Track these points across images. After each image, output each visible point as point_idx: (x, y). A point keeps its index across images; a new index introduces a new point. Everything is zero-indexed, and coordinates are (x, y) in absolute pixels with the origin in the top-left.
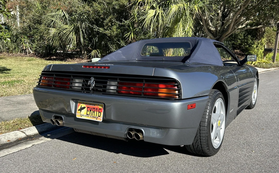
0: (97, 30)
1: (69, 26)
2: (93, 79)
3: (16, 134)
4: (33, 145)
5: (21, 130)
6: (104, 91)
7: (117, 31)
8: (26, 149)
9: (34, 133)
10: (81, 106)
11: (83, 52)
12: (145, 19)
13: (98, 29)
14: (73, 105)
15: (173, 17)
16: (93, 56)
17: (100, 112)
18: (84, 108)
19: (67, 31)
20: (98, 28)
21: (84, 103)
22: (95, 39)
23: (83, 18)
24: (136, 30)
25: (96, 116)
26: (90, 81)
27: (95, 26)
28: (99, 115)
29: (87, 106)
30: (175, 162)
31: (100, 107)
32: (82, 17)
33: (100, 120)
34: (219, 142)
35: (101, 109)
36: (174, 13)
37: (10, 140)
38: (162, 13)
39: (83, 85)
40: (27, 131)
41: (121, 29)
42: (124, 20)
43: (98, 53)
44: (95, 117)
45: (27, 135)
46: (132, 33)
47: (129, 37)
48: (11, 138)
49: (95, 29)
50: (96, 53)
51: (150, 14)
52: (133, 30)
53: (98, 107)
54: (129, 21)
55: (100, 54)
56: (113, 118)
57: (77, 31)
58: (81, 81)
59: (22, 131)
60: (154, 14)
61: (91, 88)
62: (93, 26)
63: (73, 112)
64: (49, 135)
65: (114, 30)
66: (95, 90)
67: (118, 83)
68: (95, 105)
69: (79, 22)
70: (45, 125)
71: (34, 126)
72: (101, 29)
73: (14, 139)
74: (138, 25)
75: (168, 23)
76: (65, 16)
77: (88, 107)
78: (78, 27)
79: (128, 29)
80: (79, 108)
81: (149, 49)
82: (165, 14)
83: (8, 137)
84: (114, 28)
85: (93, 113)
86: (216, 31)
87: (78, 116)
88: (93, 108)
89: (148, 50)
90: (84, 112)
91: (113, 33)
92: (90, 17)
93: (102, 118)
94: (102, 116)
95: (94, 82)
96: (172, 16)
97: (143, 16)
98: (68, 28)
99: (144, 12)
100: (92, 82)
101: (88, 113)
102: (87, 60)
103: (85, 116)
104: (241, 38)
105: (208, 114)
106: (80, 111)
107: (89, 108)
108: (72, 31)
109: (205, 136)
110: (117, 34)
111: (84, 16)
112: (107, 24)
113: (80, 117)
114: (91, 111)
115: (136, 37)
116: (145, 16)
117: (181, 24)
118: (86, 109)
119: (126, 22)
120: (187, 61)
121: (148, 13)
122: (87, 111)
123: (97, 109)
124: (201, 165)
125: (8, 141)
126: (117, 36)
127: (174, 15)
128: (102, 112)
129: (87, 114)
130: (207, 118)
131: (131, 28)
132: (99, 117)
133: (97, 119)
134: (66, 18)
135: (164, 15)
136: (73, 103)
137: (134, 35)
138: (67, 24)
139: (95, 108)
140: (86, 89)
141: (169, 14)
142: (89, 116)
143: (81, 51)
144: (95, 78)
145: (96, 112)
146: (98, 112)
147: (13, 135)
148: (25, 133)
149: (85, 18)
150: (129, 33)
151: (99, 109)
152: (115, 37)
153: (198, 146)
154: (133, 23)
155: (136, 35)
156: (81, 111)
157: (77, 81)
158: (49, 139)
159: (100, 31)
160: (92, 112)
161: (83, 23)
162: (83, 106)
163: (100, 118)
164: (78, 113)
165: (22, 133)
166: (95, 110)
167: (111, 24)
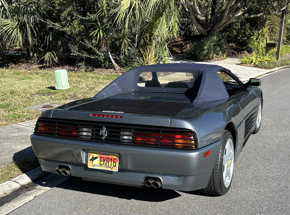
0: (51, 26)
1: (11, 21)
2: (105, 129)
3: (10, 184)
4: (35, 197)
5: (13, 179)
6: (118, 141)
7: (79, 27)
8: (29, 201)
9: (27, 181)
10: (93, 156)
11: (31, 55)
12: (117, 13)
13: (53, 25)
14: (84, 155)
15: (154, 10)
16: (47, 60)
17: (115, 162)
18: (96, 158)
19: (9, 29)
20: (53, 23)
21: (95, 153)
22: (48, 38)
23: (31, 10)
24: (105, 27)
25: (111, 166)
26: (102, 130)
27: (48, 22)
28: (114, 165)
30: (190, 204)
31: (115, 157)
32: (29, 9)
33: (116, 169)
34: (229, 181)
35: (116, 159)
36: (155, 4)
37: (6, 192)
38: (139, 4)
39: (92, 134)
40: (19, 180)
41: (85, 25)
42: (89, 14)
43: (53, 57)
44: (109, 167)
45: (21, 184)
46: (101, 30)
47: (97, 35)
48: (7, 190)
49: (49, 25)
50: (52, 56)
51: (123, 5)
52: (102, 26)
53: (113, 157)
54: (97, 15)
55: (57, 58)
56: (129, 167)
57: (22, 27)
58: (90, 130)
59: (15, 181)
60: (129, 6)
61: (104, 138)
62: (46, 21)
63: (84, 163)
64: (45, 183)
65: (76, 26)
66: (108, 141)
67: (133, 133)
68: (108, 155)
69: (25, 15)
70: (35, 171)
71: (24, 174)
72: (57, 24)
73: (10, 191)
74: (108, 20)
75: (148, 17)
76: (4, 7)
77: (100, 157)
78: (25, 23)
79: (95, 25)
80: (91, 158)
81: (124, 50)
82: (143, 6)
83: (3, 189)
84: (76, 23)
85: (108, 163)
86: (206, 20)
87: (90, 166)
88: (107, 158)
89: (122, 53)
90: (97, 162)
91: (75, 30)
92: (40, 9)
93: (118, 168)
94: (117, 166)
95: (106, 131)
96: (152, 8)
97: (115, 9)
98: (9, 24)
99: (116, 3)
100: (104, 132)
101: (102, 163)
102: (38, 66)
103: (98, 166)
104: (237, 28)
105: (220, 157)
106: (91, 161)
107: (102, 158)
108: (16, 27)
109: (218, 178)
110: (79, 32)
111: (32, 7)
112: (65, 19)
113: (92, 167)
114: (104, 161)
115: (106, 36)
116: (117, 9)
117: (164, 19)
118: (99, 159)
119: (92, 16)
120: (195, 101)
121: (122, 5)
122: (100, 161)
123: (111, 159)
124: (215, 206)
125: (5, 193)
126: (79, 33)
127: (154, 7)
128: (117, 162)
129: (100, 164)
130: (219, 161)
131: (99, 23)
132: (114, 167)
133: (112, 169)
134: (5, 9)
135: (141, 7)
136: (84, 153)
137: (103, 33)
138: (7, 18)
139: (109, 158)
140: (96, 138)
141: (148, 5)
142: (103, 166)
143: (29, 53)
144: (107, 127)
145: (110, 162)
146: (112, 162)
147: (7, 186)
148: (18, 183)
149: (33, 10)
150: (96, 31)
151: (114, 159)
152: (77, 35)
153: (211, 187)
154: (101, 18)
155: (106, 33)
157: (85, 129)
158: (48, 188)
159: (56, 28)
160: (106, 162)
161: (32, 17)
162: (95, 155)
163: (116, 168)
164: (89, 163)
165: (15, 183)
166: (109, 160)
167: (71, 18)
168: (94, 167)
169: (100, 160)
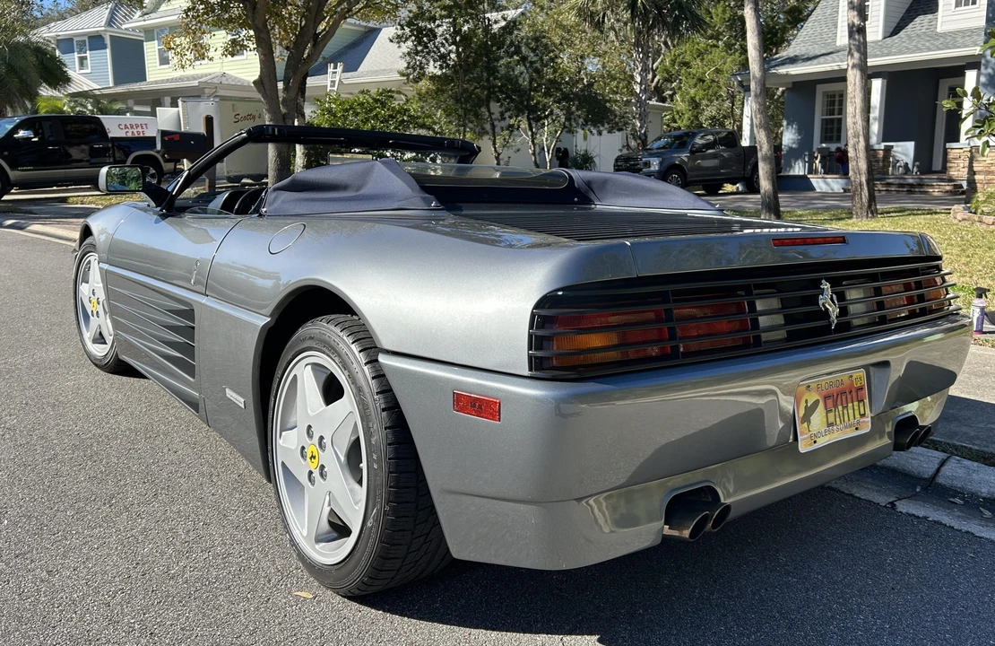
2: (828, 287)
10: (806, 401)
17: (863, 401)
18: (816, 403)
21: (811, 388)
25: (855, 417)
26: (822, 294)
28: (862, 412)
29: (820, 394)
31: (858, 384)
33: (866, 425)
35: (860, 389)
44: (850, 426)
61: (834, 321)
68: (842, 381)
77: (825, 399)
80: (802, 412)
85: (845, 411)
87: (805, 445)
88: (842, 394)
90: (818, 418)
93: (871, 419)
94: (868, 410)
100: (830, 301)
101: (831, 415)
103: (824, 433)
106: (806, 424)
113: (810, 445)
114: (836, 406)
118: (821, 406)
122: (827, 412)
123: (851, 392)
128: (866, 398)
129: (828, 425)
132: (862, 420)
133: (857, 429)
142: (835, 428)
145: (850, 405)
146: (856, 403)
156: (809, 422)
160: (840, 408)
162: (812, 397)
163: (866, 420)
164: (802, 433)
166: (846, 398)
168: (815, 442)
169: (826, 409)
